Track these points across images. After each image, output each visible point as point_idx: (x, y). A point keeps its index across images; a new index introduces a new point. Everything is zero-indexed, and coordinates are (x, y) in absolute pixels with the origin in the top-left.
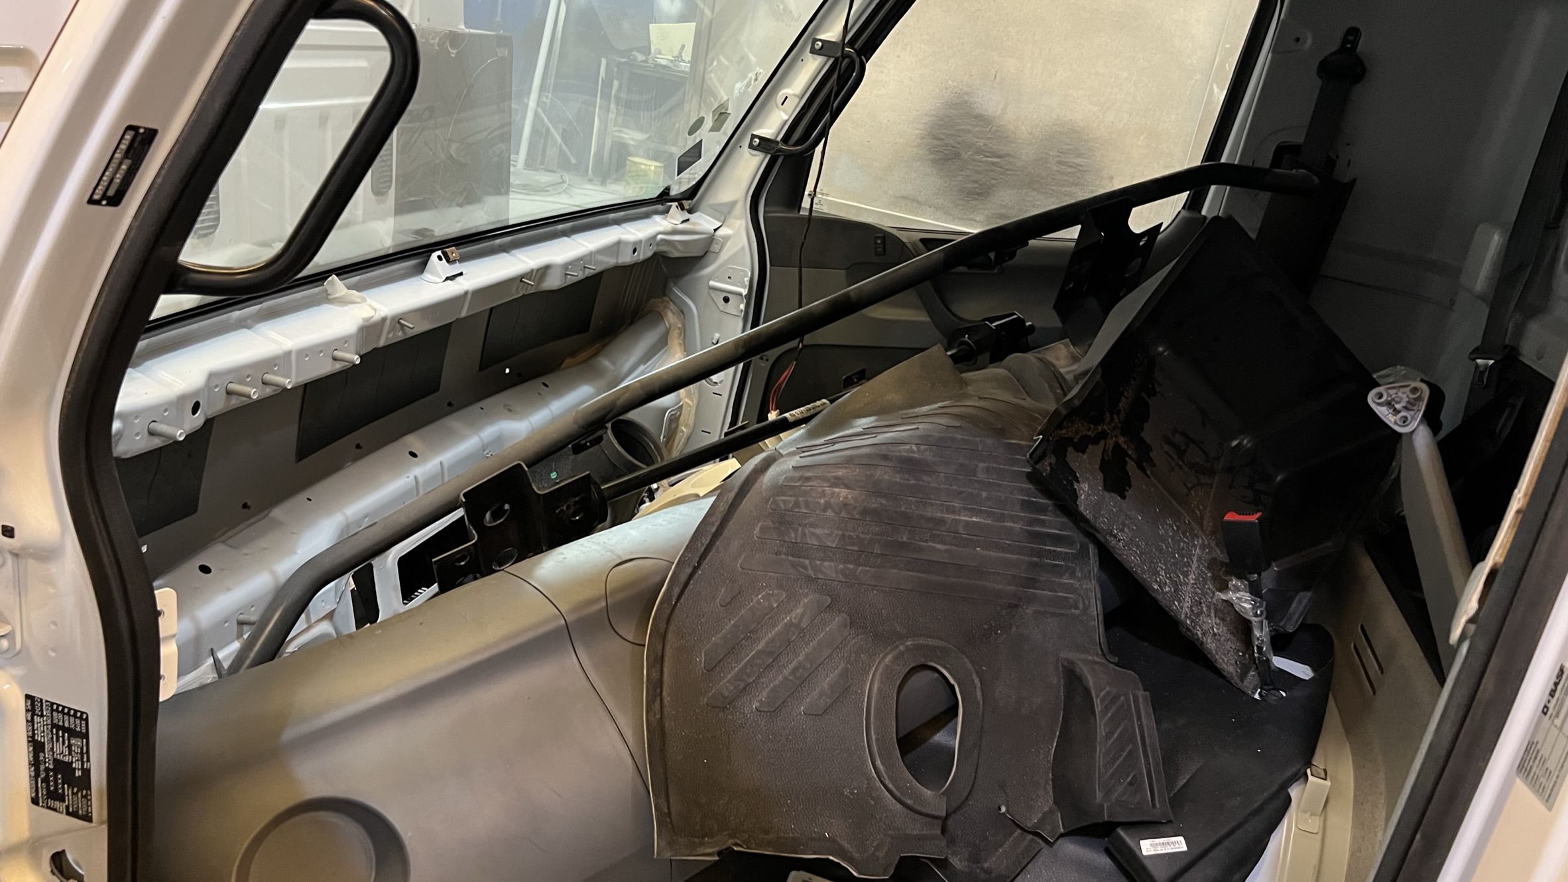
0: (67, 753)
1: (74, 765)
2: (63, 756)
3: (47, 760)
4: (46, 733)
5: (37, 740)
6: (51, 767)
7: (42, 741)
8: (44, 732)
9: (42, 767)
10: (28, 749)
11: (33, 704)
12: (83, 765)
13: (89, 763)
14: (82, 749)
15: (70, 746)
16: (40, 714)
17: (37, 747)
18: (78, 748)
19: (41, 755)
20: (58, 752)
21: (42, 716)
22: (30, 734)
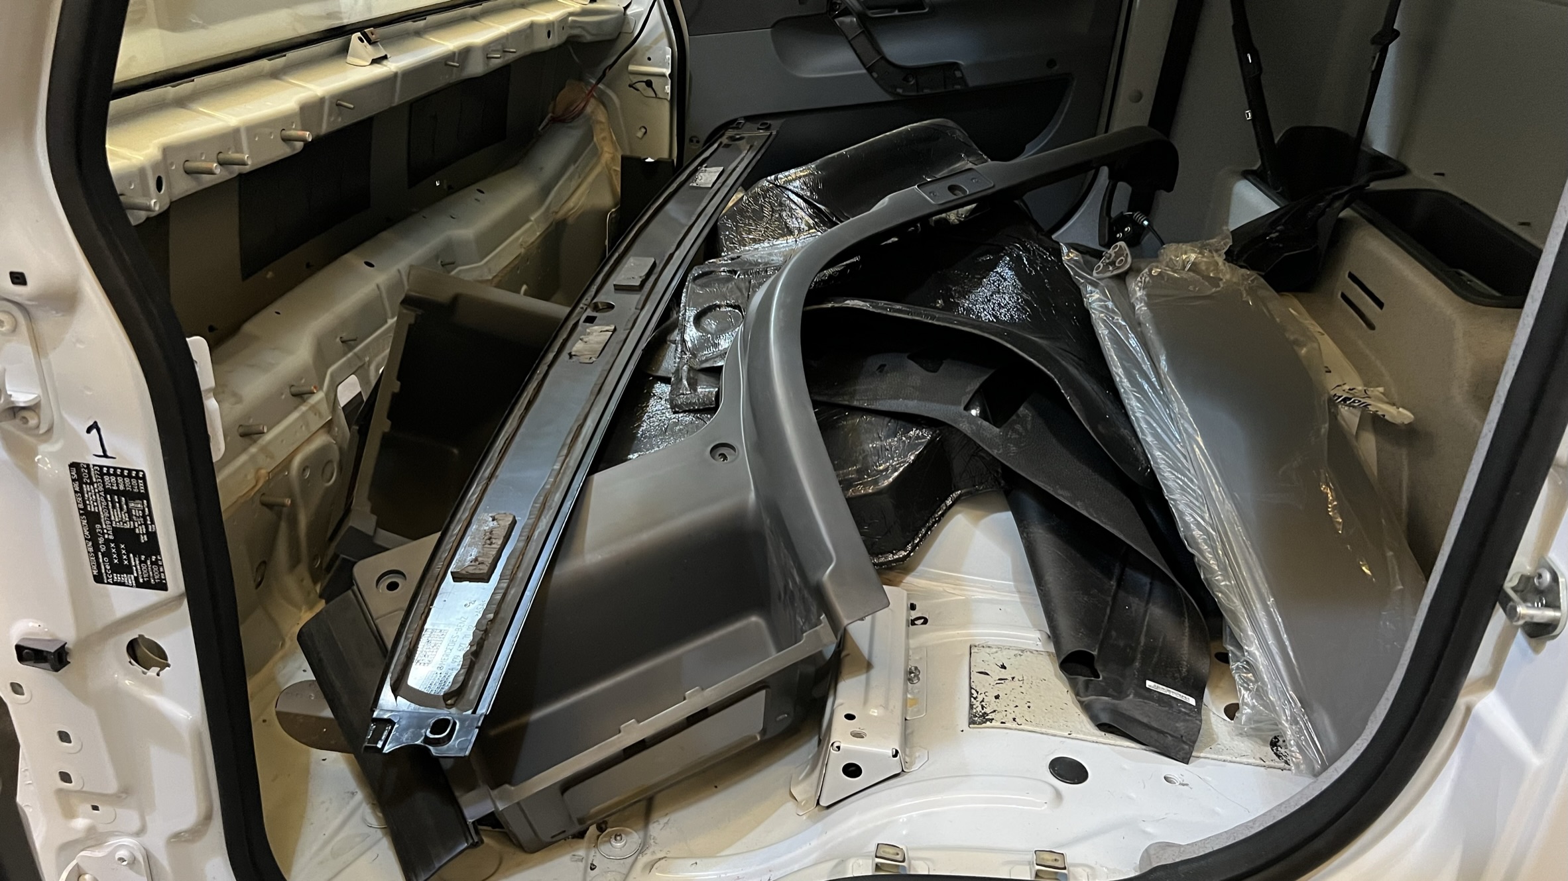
0: (127, 519)
1: (137, 531)
2: (124, 523)
3: (105, 531)
4: (99, 502)
5: (91, 511)
6: (111, 537)
7: (97, 511)
8: (96, 502)
9: (101, 540)
10: (82, 522)
11: (79, 473)
12: (147, 528)
13: (153, 526)
14: (143, 511)
15: (129, 511)
16: (89, 481)
17: (91, 518)
18: (139, 510)
19: (98, 526)
20: (117, 520)
21: (92, 483)
22: (81, 506)
